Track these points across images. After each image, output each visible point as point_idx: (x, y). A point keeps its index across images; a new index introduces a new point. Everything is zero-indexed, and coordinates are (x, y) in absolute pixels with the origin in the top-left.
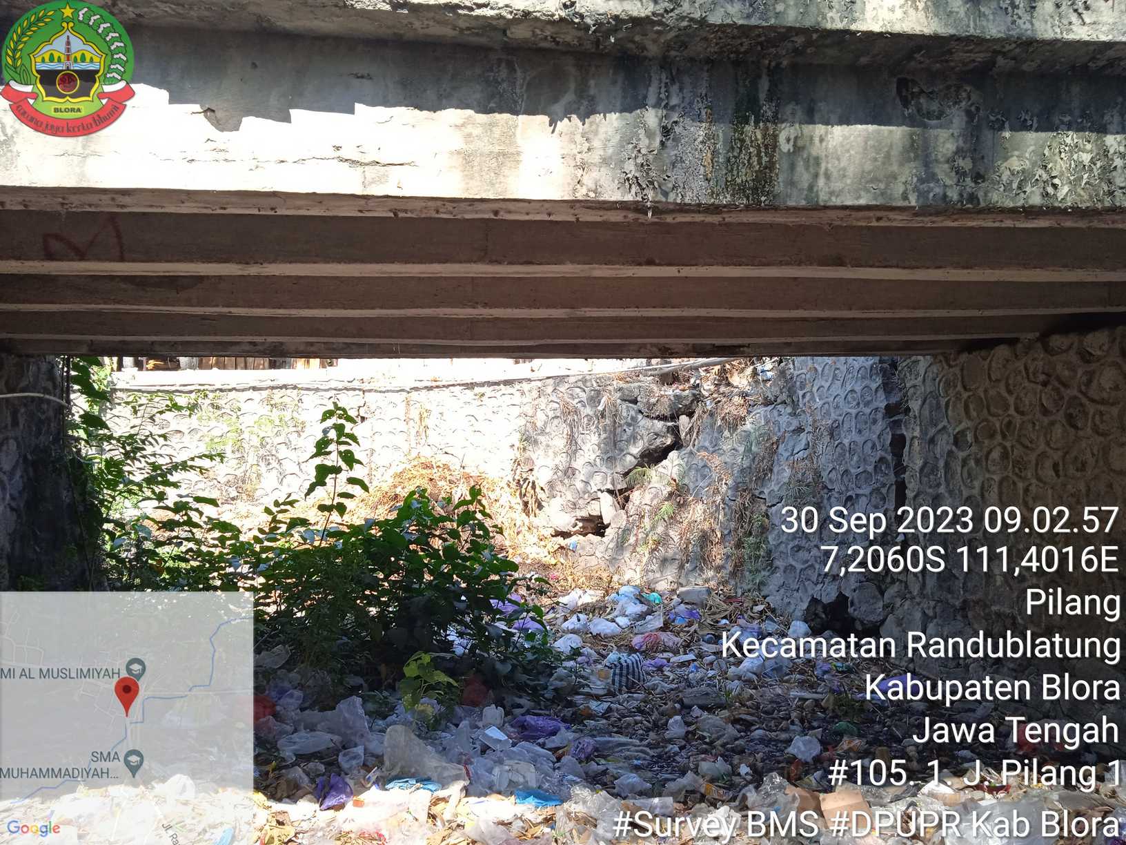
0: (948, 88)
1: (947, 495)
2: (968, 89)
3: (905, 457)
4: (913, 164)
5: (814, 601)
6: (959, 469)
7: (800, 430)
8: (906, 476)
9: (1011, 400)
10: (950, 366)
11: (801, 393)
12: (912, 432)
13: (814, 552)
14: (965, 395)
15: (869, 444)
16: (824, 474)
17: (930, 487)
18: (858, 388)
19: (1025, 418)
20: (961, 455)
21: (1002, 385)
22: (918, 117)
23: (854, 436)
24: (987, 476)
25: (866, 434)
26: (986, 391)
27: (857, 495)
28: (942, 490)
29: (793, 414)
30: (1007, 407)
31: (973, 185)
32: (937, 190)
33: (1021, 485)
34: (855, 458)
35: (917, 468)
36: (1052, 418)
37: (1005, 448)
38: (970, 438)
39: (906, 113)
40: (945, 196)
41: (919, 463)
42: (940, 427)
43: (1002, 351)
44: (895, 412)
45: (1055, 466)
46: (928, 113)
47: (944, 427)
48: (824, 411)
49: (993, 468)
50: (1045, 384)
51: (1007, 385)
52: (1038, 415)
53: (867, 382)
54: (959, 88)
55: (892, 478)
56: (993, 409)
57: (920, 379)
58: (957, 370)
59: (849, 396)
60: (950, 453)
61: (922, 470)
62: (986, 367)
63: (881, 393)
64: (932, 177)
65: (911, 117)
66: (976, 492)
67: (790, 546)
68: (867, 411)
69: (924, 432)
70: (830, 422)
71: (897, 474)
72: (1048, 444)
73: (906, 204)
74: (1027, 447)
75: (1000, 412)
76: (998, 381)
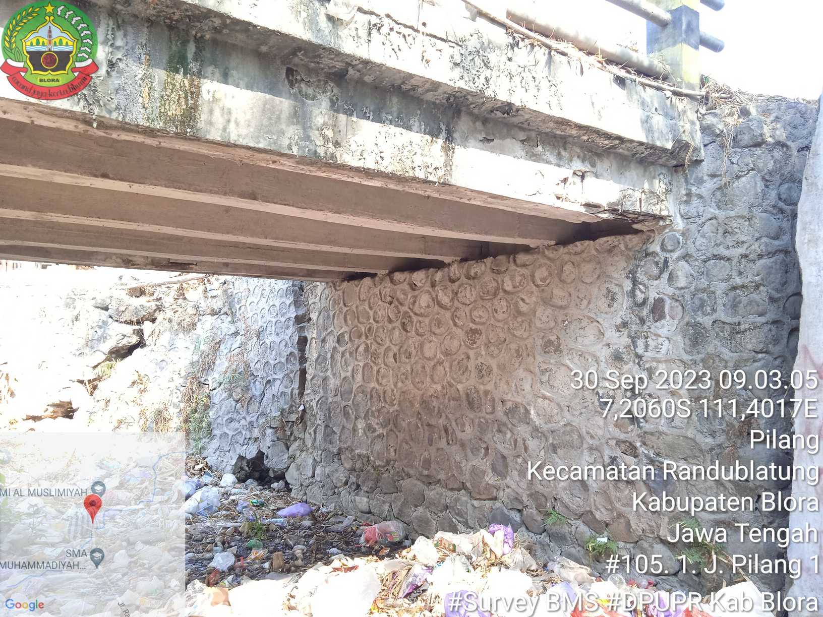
0: (319, 81)
1: (331, 376)
2: (332, 85)
3: (307, 352)
4: (295, 127)
5: (241, 458)
6: (340, 359)
7: (236, 333)
8: (307, 365)
9: (371, 313)
10: (336, 289)
11: (238, 307)
12: (311, 334)
13: (243, 422)
14: (345, 309)
15: (284, 343)
16: (252, 365)
17: (322, 372)
18: (277, 304)
19: (379, 325)
20: (341, 349)
21: (367, 302)
22: (299, 96)
23: (274, 338)
24: (356, 363)
25: (282, 336)
26: (357, 307)
27: (274, 379)
28: (329, 373)
29: (233, 322)
30: (369, 319)
31: (333, 148)
32: (311, 147)
33: (375, 368)
34: (274, 353)
35: (314, 359)
36: (394, 325)
37: (367, 344)
38: (347, 338)
39: (292, 91)
40: (316, 152)
41: (315, 355)
42: (329, 330)
43: (367, 281)
44: (301, 320)
45: (395, 355)
46: (306, 95)
47: (332, 331)
48: (253, 320)
49: (359, 358)
50: (391, 303)
51: (369, 304)
52: (386, 323)
53: (284, 299)
54: (326, 83)
55: (298, 367)
56: (361, 320)
57: (318, 298)
58: (340, 293)
59: (271, 309)
60: (335, 348)
61: (317, 360)
62: (358, 291)
63: (293, 308)
64: (308, 138)
65: (295, 95)
66: (349, 374)
67: (225, 419)
68: (283, 319)
69: (319, 334)
70: (257, 328)
71: (301, 363)
72: (391, 341)
73: (290, 152)
74: (379, 344)
75: (365, 321)
76: (364, 300)
